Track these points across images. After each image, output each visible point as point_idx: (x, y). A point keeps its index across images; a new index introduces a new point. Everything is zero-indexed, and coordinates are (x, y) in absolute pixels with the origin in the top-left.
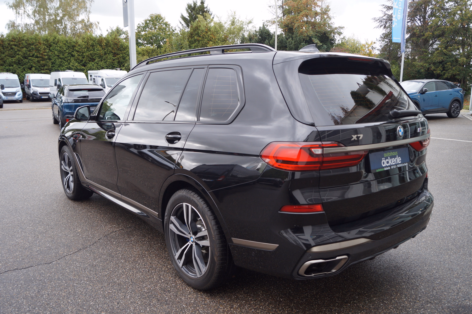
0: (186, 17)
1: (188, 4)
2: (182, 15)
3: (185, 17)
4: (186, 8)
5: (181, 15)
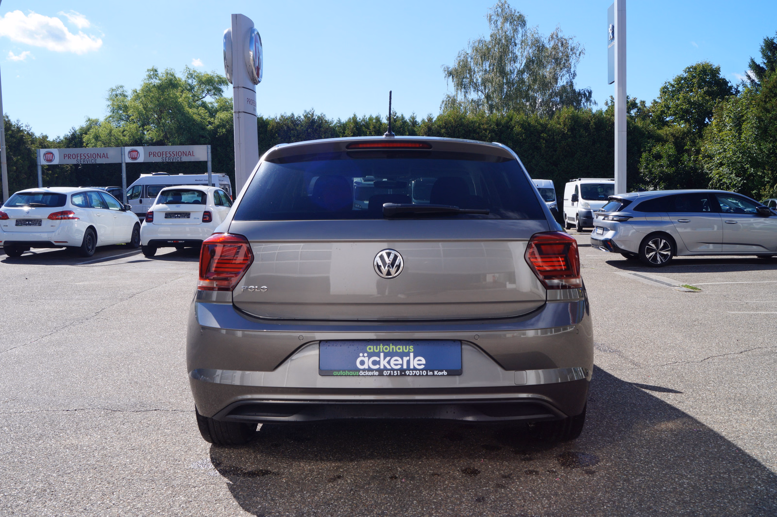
0: (761, 66)
1: (765, 40)
2: (753, 61)
3: (759, 65)
4: (762, 48)
5: (749, 61)
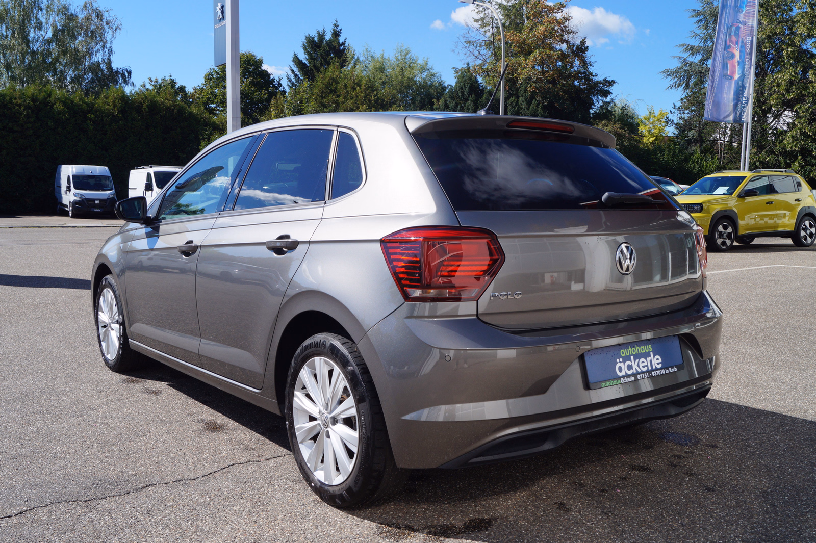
1: (306, 37)
2: (296, 56)
3: (302, 61)
4: (304, 45)
5: (293, 56)
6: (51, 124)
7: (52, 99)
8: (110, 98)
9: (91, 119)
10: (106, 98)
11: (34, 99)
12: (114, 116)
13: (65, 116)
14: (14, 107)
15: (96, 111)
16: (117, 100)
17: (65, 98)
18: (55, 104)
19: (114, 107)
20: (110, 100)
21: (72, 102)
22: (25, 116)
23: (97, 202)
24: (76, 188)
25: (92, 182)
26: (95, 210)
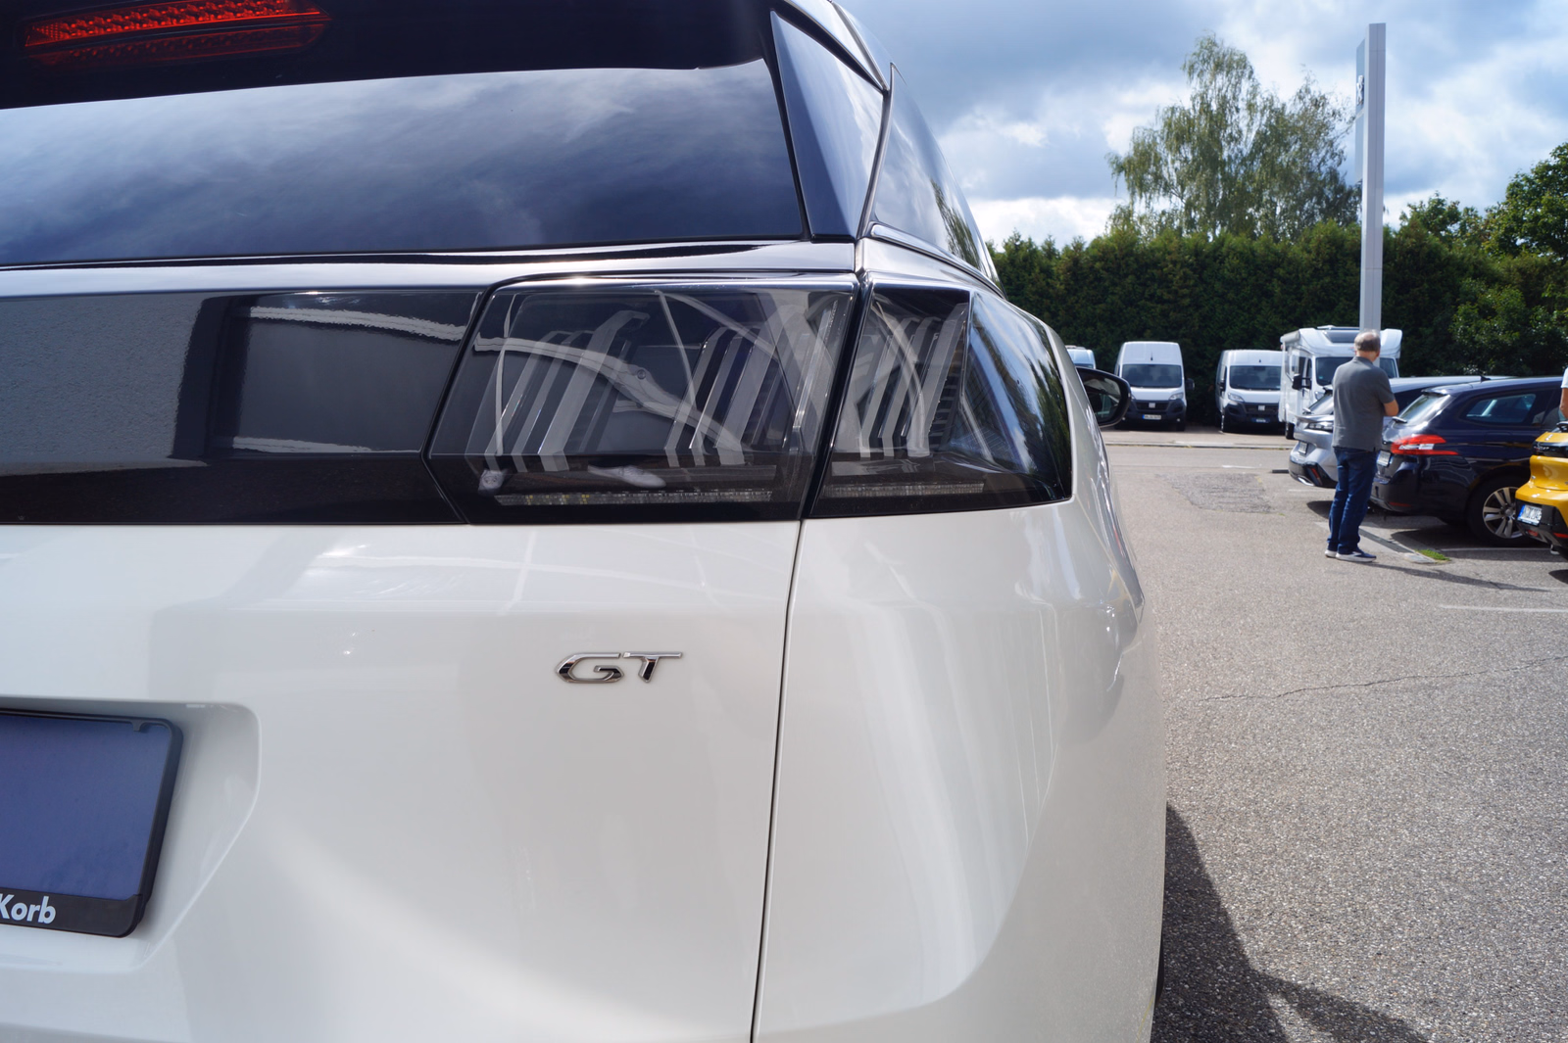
6: (1218, 286)
7: (1224, 250)
8: (1313, 241)
9: (1279, 278)
10: (1308, 241)
11: (1197, 252)
12: (1316, 270)
13: (1240, 274)
14: (1167, 266)
15: (1290, 263)
16: (1323, 244)
17: (1244, 247)
18: (1227, 256)
19: (1318, 254)
20: (1313, 245)
21: (1253, 252)
22: (1181, 278)
23: (1262, 408)
24: (1233, 386)
25: (1263, 376)
26: (1258, 421)
